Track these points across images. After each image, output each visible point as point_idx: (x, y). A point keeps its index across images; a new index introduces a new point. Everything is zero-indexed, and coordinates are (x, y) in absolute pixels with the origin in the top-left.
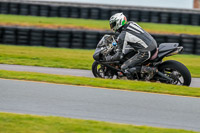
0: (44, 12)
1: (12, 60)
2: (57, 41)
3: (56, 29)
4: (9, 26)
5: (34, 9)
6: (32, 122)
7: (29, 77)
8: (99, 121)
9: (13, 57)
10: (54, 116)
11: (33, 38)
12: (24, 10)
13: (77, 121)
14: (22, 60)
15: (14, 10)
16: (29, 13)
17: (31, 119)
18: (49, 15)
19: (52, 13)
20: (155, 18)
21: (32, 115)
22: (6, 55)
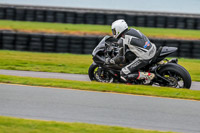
0: (70, 18)
1: (38, 67)
2: (83, 48)
3: (82, 36)
4: (36, 33)
5: (60, 16)
6: (57, 129)
7: (54, 84)
8: (124, 127)
9: (38, 64)
10: (79, 122)
11: (60, 45)
12: (50, 17)
13: (102, 127)
14: (48, 67)
15: (40, 17)
16: (55, 20)
17: (56, 125)
18: (75, 22)
19: (78, 19)
20: (181, 24)
21: (58, 122)
22: (32, 62)
